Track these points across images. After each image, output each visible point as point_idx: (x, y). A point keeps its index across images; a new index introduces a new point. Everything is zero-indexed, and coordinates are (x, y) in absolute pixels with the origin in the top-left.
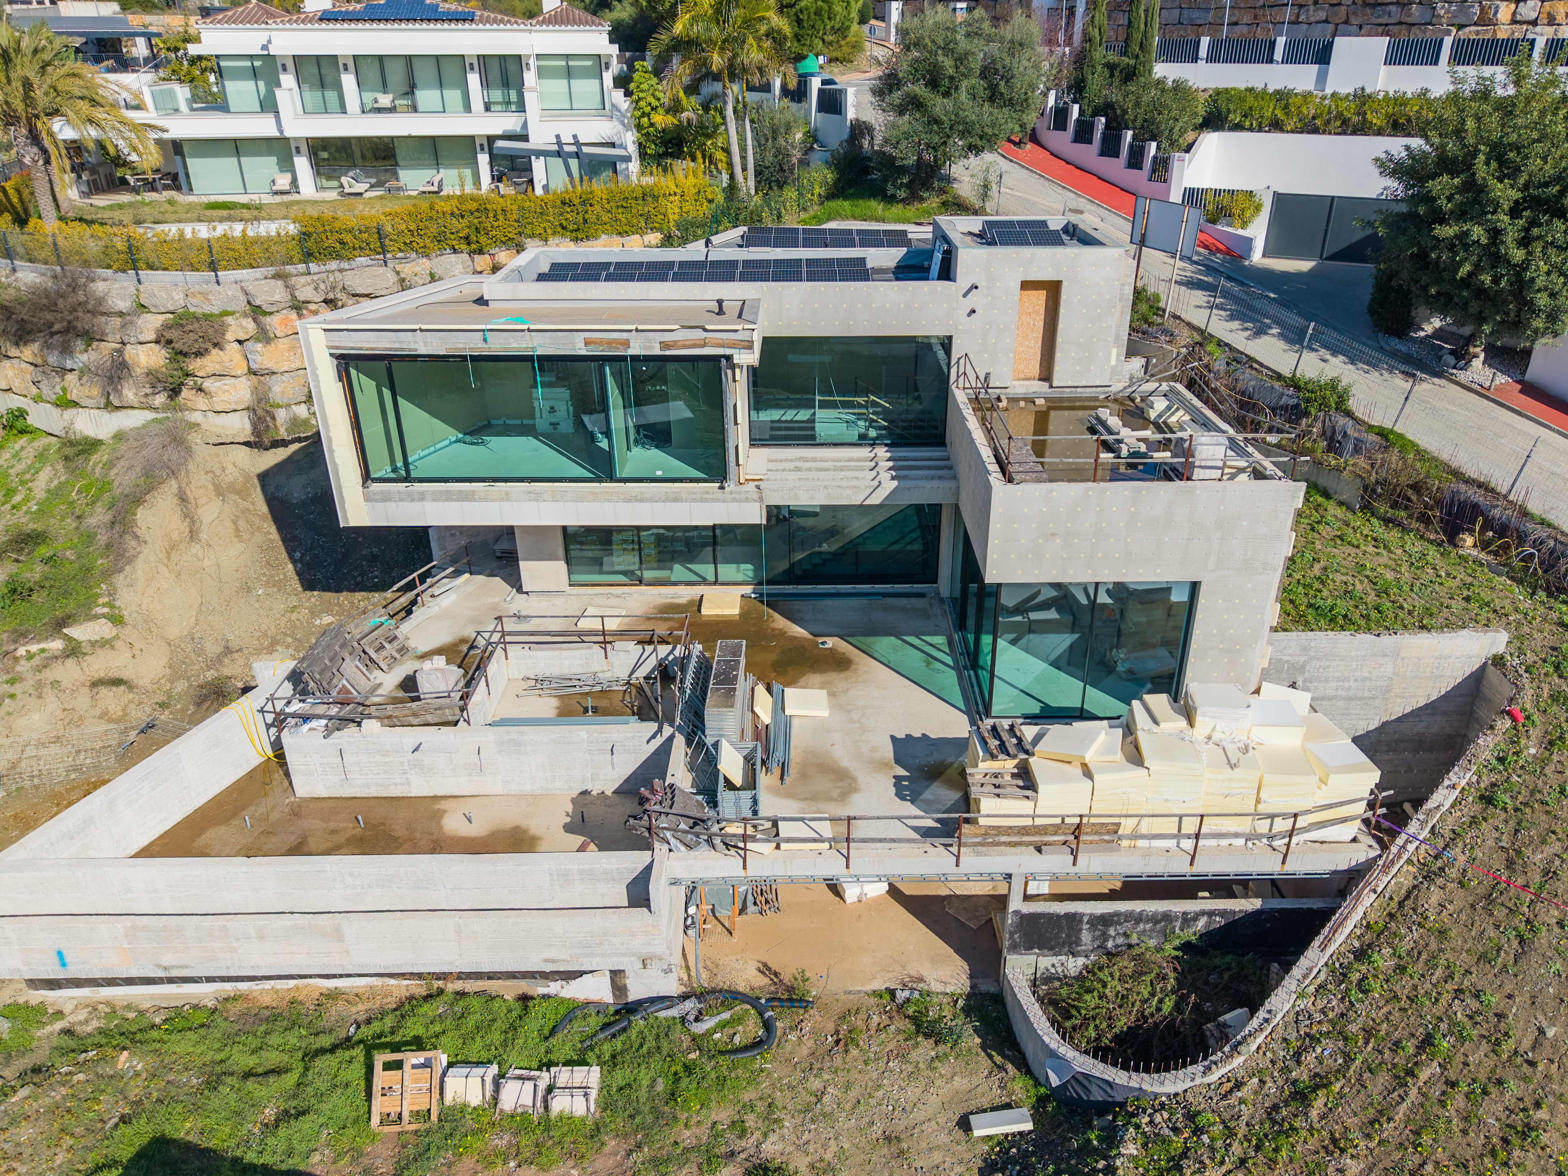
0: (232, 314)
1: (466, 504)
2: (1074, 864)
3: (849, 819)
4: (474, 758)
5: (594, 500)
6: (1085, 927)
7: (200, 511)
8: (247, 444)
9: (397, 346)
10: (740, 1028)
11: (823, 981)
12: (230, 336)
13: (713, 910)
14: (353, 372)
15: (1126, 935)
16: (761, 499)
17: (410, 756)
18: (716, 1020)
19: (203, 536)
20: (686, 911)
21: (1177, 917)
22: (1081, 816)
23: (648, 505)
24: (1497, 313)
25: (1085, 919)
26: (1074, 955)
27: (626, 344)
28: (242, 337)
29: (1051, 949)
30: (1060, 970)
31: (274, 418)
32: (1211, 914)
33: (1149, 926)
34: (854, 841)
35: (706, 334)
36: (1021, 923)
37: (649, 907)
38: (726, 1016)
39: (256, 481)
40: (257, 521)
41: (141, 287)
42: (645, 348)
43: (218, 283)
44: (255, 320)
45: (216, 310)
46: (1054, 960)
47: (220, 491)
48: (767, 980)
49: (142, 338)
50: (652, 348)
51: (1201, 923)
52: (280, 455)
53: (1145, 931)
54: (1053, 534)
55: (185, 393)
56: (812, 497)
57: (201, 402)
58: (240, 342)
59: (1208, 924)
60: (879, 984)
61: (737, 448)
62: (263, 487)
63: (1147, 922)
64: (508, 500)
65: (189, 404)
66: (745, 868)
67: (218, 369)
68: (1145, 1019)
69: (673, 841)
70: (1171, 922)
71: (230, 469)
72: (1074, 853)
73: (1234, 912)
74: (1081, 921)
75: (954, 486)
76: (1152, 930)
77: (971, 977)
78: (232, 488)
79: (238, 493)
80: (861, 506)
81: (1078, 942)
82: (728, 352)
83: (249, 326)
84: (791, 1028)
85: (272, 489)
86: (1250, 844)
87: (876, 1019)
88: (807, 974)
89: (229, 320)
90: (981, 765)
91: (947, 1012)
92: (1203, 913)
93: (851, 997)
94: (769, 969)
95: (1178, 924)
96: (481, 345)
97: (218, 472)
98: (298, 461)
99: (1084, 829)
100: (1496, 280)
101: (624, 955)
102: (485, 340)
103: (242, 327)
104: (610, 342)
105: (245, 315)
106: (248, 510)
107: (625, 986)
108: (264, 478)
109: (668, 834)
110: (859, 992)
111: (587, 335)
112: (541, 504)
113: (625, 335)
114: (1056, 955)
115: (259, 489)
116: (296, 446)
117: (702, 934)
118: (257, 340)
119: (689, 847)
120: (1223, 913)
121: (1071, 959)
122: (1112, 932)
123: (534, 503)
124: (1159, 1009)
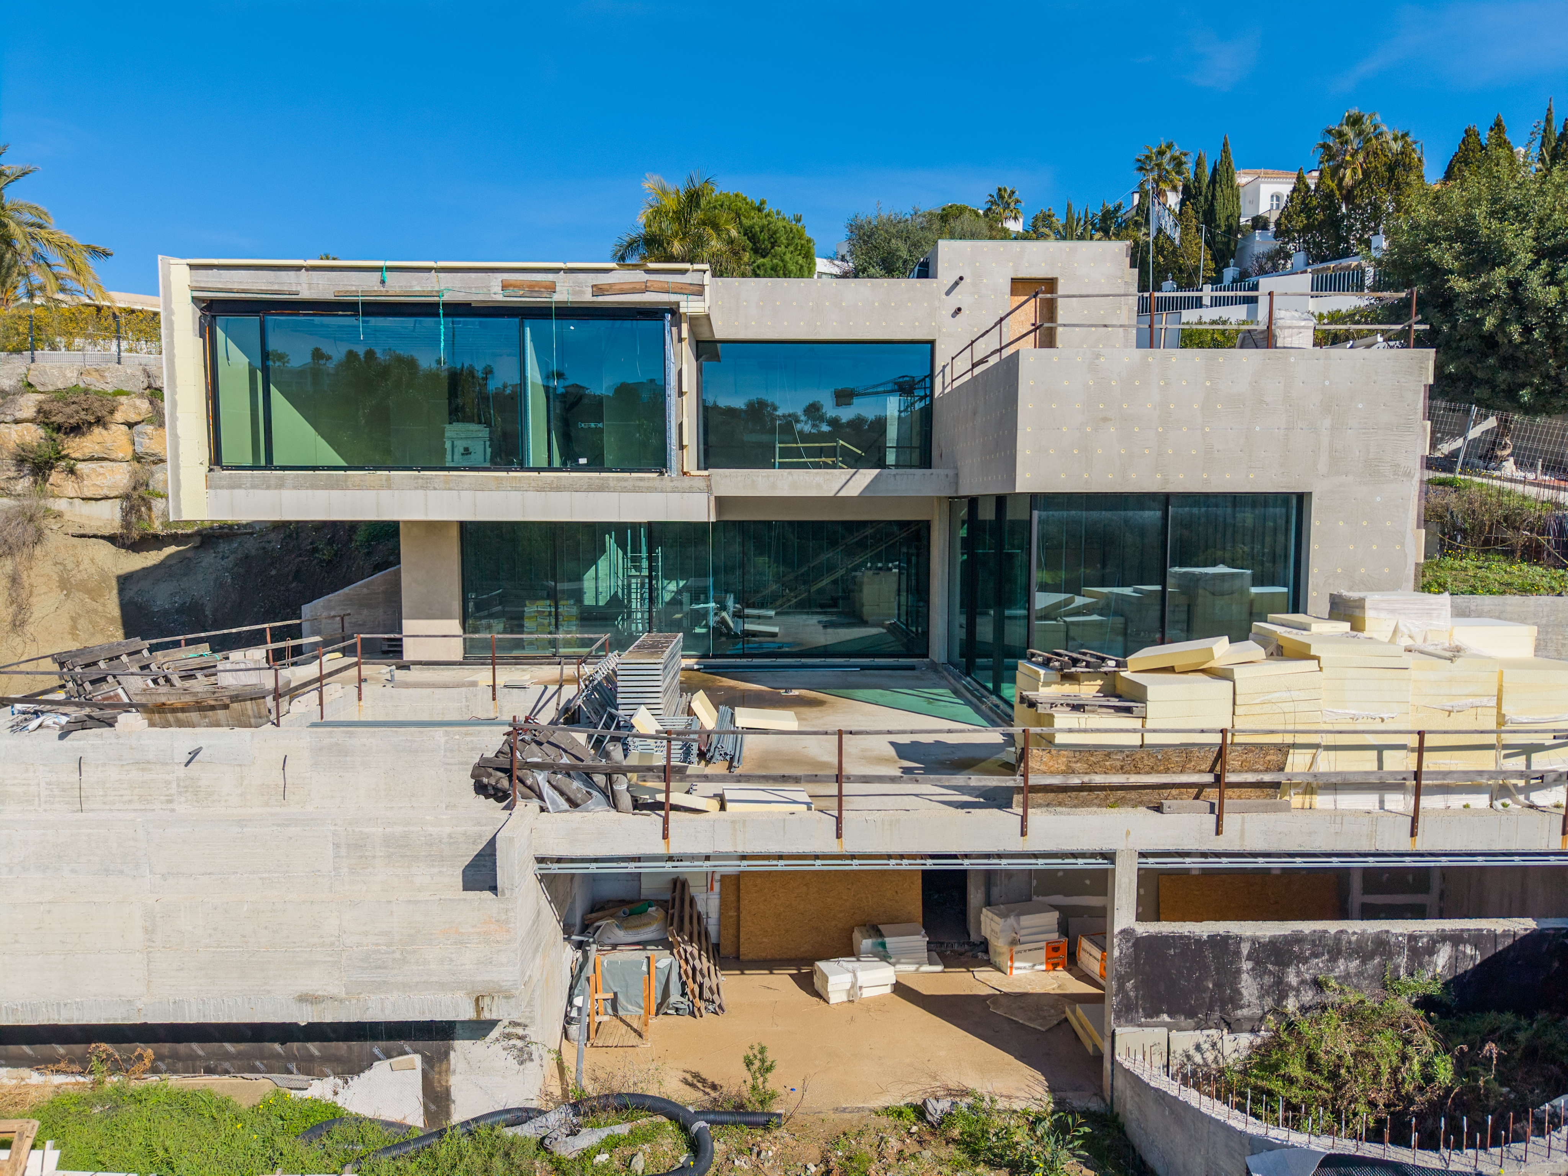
0: (127, 394)
1: (335, 493)
2: (1218, 832)
3: (840, 733)
4: (276, 776)
5: (498, 489)
6: (1246, 965)
7: (33, 600)
8: (112, 539)
9: (276, 287)
10: (646, 1147)
11: (797, 1095)
12: (119, 416)
13: (614, 1003)
14: (220, 334)
15: (1318, 985)
16: (709, 490)
17: (181, 771)
18: (603, 1133)
19: (29, 629)
20: (570, 1002)
21: (1398, 944)
22: (1223, 732)
23: (566, 494)
24: (1533, 376)
25: (1245, 949)
26: (1231, 1031)
27: (552, 288)
28: (133, 418)
29: (1191, 1014)
30: (1210, 1056)
31: (150, 509)
32: (1456, 939)
33: (1354, 964)
34: (849, 779)
35: (647, 277)
36: (1137, 956)
37: (494, 889)
38: (623, 1129)
39: (114, 583)
40: (102, 623)
41: (33, 366)
42: (575, 293)
43: (119, 363)
44: (151, 403)
45: (109, 389)
46: (1199, 1036)
47: (65, 584)
48: (701, 1094)
49: (19, 415)
50: (582, 292)
51: (1442, 957)
52: (151, 558)
53: (1347, 976)
54: (1105, 419)
55: (55, 477)
56: (773, 486)
57: (70, 487)
58: (130, 425)
59: (1455, 960)
60: (895, 1098)
61: (681, 426)
62: (121, 591)
63: (1349, 957)
64: (389, 487)
65: (56, 491)
66: (665, 836)
67: (97, 451)
68: (1409, 1100)
69: (547, 790)
70: (1390, 956)
71: (86, 564)
72: (1218, 811)
73: (1494, 937)
74: (1238, 953)
75: (951, 473)
76: (1360, 974)
77: (1052, 1090)
78: (83, 587)
79: (89, 592)
80: (835, 498)
81: (1235, 999)
82: (673, 298)
83: (144, 405)
84: (740, 1152)
85: (131, 593)
86: (1498, 804)
87: (894, 1143)
88: (770, 1056)
89: (123, 399)
90: (1041, 689)
91: (1021, 1136)
92: (1444, 937)
93: (847, 1116)
94: (704, 1081)
95: (1402, 961)
96: (378, 287)
97: (70, 566)
98: (170, 566)
99: (1233, 759)
100: (1527, 330)
101: (443, 986)
102: (383, 282)
103: (135, 407)
104: (532, 288)
105: (141, 396)
106: (95, 611)
107: (447, 1091)
108: (124, 581)
109: (541, 778)
110: (859, 1110)
111: (506, 276)
112: (431, 493)
113: (550, 277)
114: (1198, 1027)
115: (115, 592)
116: (172, 549)
117: (592, 1032)
118: (150, 421)
119: (574, 804)
120: (1477, 939)
121: (1227, 1037)
122: (1292, 979)
123: (421, 492)
124: (1429, 1079)
